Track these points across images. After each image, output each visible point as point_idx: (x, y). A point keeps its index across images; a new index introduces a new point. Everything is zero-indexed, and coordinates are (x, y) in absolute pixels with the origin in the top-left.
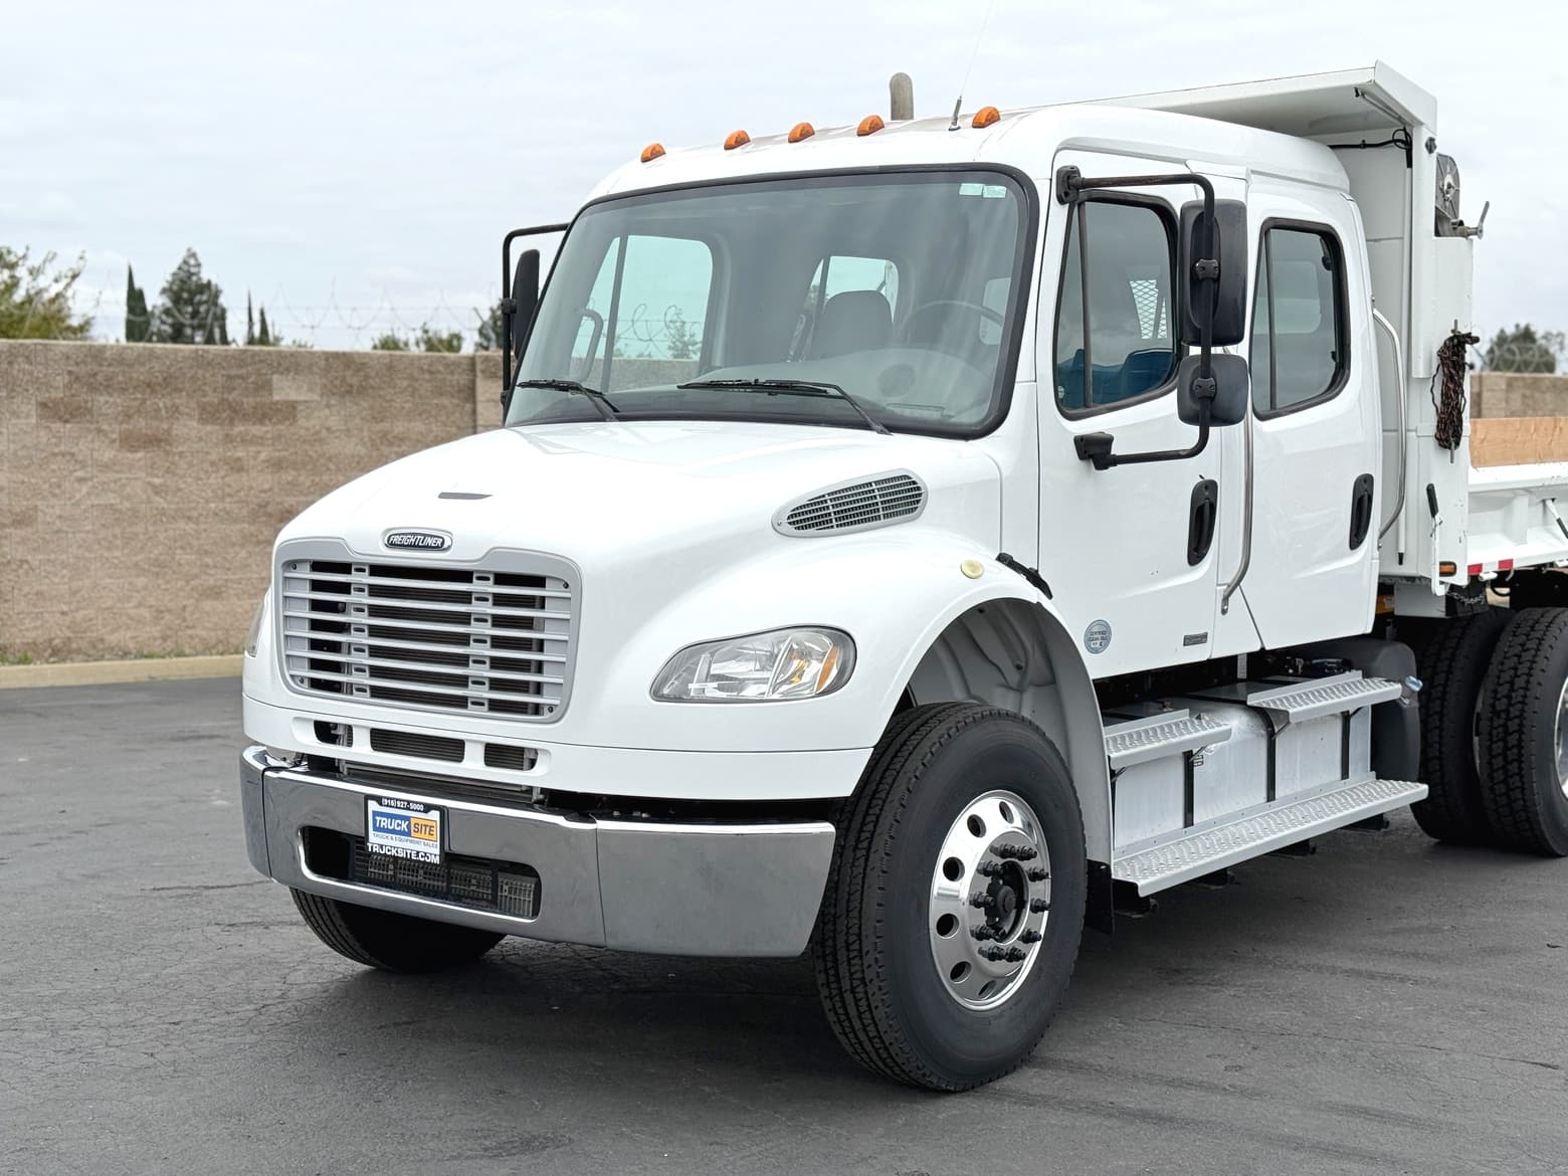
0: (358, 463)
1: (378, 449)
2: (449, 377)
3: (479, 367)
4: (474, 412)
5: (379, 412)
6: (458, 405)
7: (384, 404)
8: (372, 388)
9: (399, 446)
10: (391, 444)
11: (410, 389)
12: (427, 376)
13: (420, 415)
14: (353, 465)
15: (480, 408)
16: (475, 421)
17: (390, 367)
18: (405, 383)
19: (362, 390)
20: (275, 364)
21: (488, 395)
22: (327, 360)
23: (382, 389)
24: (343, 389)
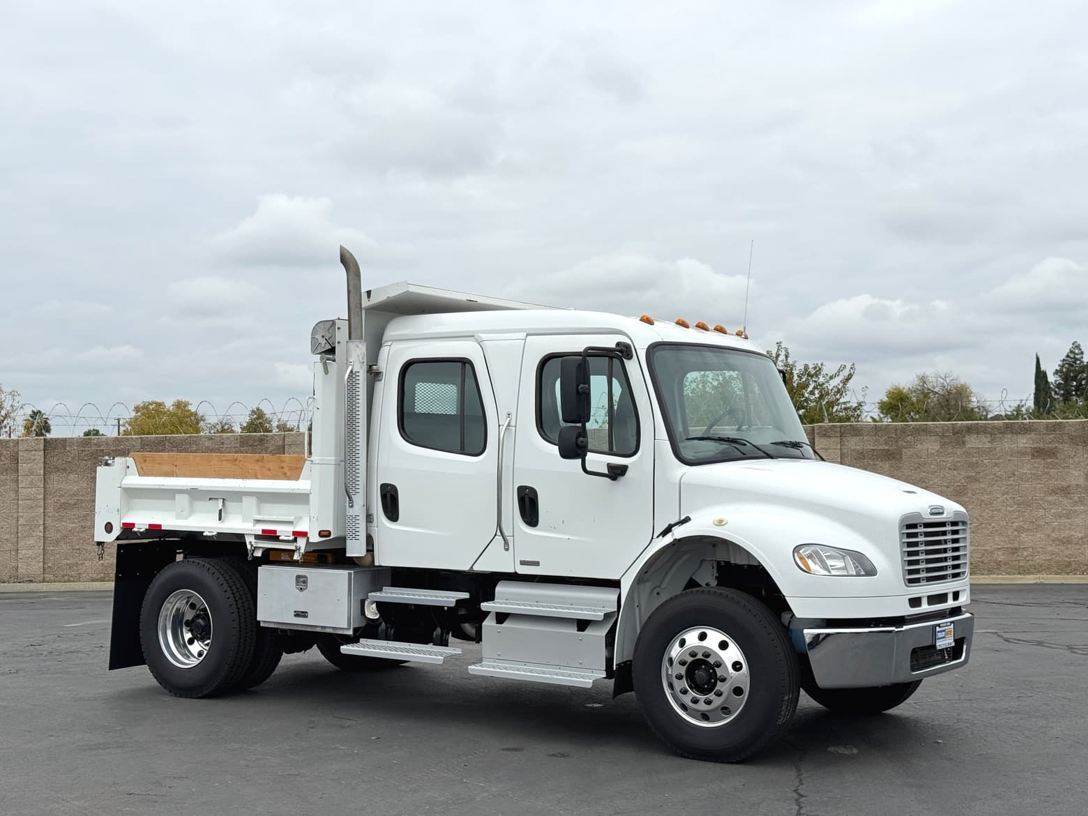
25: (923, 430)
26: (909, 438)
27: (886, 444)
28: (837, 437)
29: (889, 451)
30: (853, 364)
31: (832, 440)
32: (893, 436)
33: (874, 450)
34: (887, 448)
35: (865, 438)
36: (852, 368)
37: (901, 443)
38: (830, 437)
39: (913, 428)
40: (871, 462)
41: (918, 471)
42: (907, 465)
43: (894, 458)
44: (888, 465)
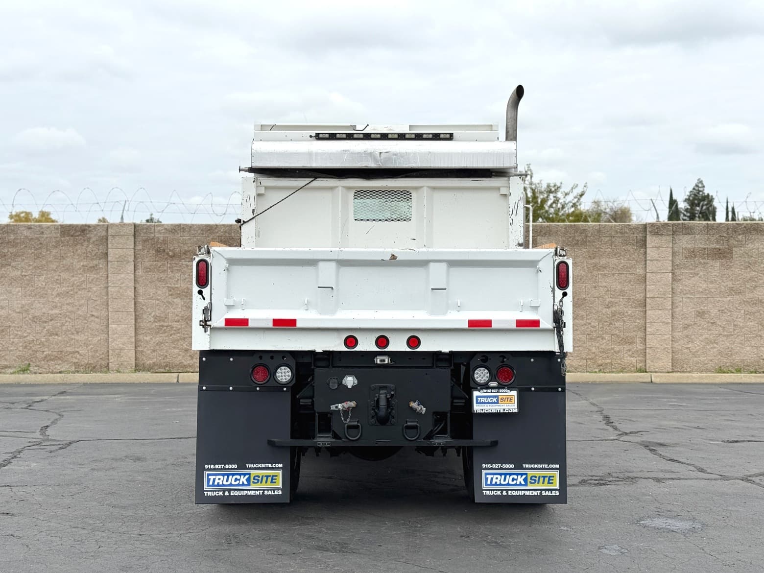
0: (581, 279)
1: (591, 273)
2: (632, 235)
3: (648, 229)
4: (646, 253)
5: (593, 254)
6: (636, 250)
7: (595, 250)
8: (589, 242)
9: (603, 271)
10: (599, 270)
11: (610, 242)
12: (619, 235)
13: (615, 255)
14: (578, 280)
15: (648, 251)
16: (646, 258)
17: (599, 231)
18: (607, 239)
19: (584, 243)
20: (539, 231)
21: (653, 244)
22: (565, 228)
23: (594, 242)
24: (573, 243)
25: (754, 229)
26: (740, 237)
27: (717, 242)
28: (669, 235)
29: (720, 250)
30: (586, 183)
31: (664, 238)
32: (725, 235)
33: (705, 249)
34: (718, 247)
35: (697, 237)
36: (585, 186)
37: (732, 242)
38: (662, 235)
39: (745, 227)
40: (702, 261)
41: (749, 270)
42: (737, 264)
43: (725, 257)
44: (718, 264)
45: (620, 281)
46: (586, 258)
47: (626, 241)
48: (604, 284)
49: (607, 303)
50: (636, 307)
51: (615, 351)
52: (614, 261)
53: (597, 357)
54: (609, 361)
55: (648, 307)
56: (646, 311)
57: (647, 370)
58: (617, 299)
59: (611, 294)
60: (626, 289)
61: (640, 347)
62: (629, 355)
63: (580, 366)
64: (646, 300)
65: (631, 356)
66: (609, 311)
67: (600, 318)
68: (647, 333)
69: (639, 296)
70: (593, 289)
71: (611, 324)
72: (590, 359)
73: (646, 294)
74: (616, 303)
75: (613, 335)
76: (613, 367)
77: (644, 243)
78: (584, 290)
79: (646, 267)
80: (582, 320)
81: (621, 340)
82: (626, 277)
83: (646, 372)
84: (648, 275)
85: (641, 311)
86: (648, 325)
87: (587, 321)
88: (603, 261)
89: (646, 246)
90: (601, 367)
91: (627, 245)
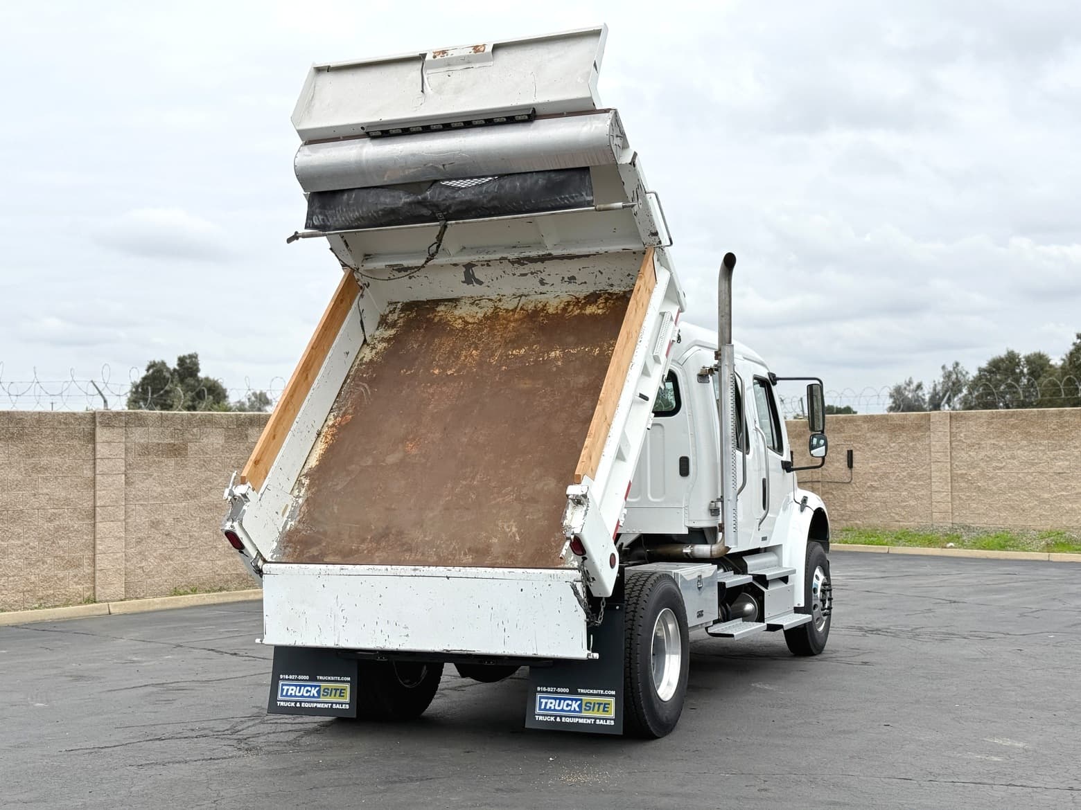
0: (17, 485)
1: (30, 476)
2: (77, 427)
3: (98, 420)
4: (94, 449)
5: (31, 451)
6: (83, 445)
7: (34, 446)
8: (27, 435)
9: (44, 473)
10: (39, 472)
11: (52, 435)
13: (58, 452)
14: (14, 486)
15: (98, 447)
16: (95, 455)
18: (49, 431)
19: (21, 437)
21: (104, 438)
23: (33, 435)
24: (7, 436)
25: (209, 421)
26: (195, 430)
27: (172, 437)
28: (121, 427)
29: (174, 445)
31: (116, 430)
32: (179, 427)
33: (159, 444)
34: (172, 442)
35: (151, 429)
37: (188, 436)
38: (113, 427)
39: (200, 418)
40: (157, 459)
41: (204, 469)
42: (192, 462)
43: (179, 454)
44: (173, 462)
45: (64, 486)
46: (23, 456)
47: (71, 434)
48: (45, 491)
49: (49, 516)
50: (83, 519)
51: (58, 579)
52: (57, 460)
53: (37, 588)
54: (52, 592)
55: (98, 518)
56: (95, 524)
57: (97, 600)
58: (61, 510)
59: (54, 504)
60: (72, 496)
61: (88, 570)
62: (75, 582)
63: (16, 601)
64: (95, 510)
65: (77, 583)
66: (51, 526)
67: (40, 536)
68: (98, 552)
69: (88, 505)
70: (32, 498)
71: (53, 542)
72: (29, 591)
73: (95, 502)
74: (60, 515)
75: (57, 557)
76: (55, 599)
77: (92, 438)
78: (21, 499)
79: (95, 467)
80: (19, 540)
81: (67, 563)
82: (72, 481)
83: (95, 602)
84: (98, 478)
85: (88, 524)
86: (98, 542)
87: (25, 540)
88: (44, 461)
89: (94, 440)
90: (42, 601)
91: (72, 439)
